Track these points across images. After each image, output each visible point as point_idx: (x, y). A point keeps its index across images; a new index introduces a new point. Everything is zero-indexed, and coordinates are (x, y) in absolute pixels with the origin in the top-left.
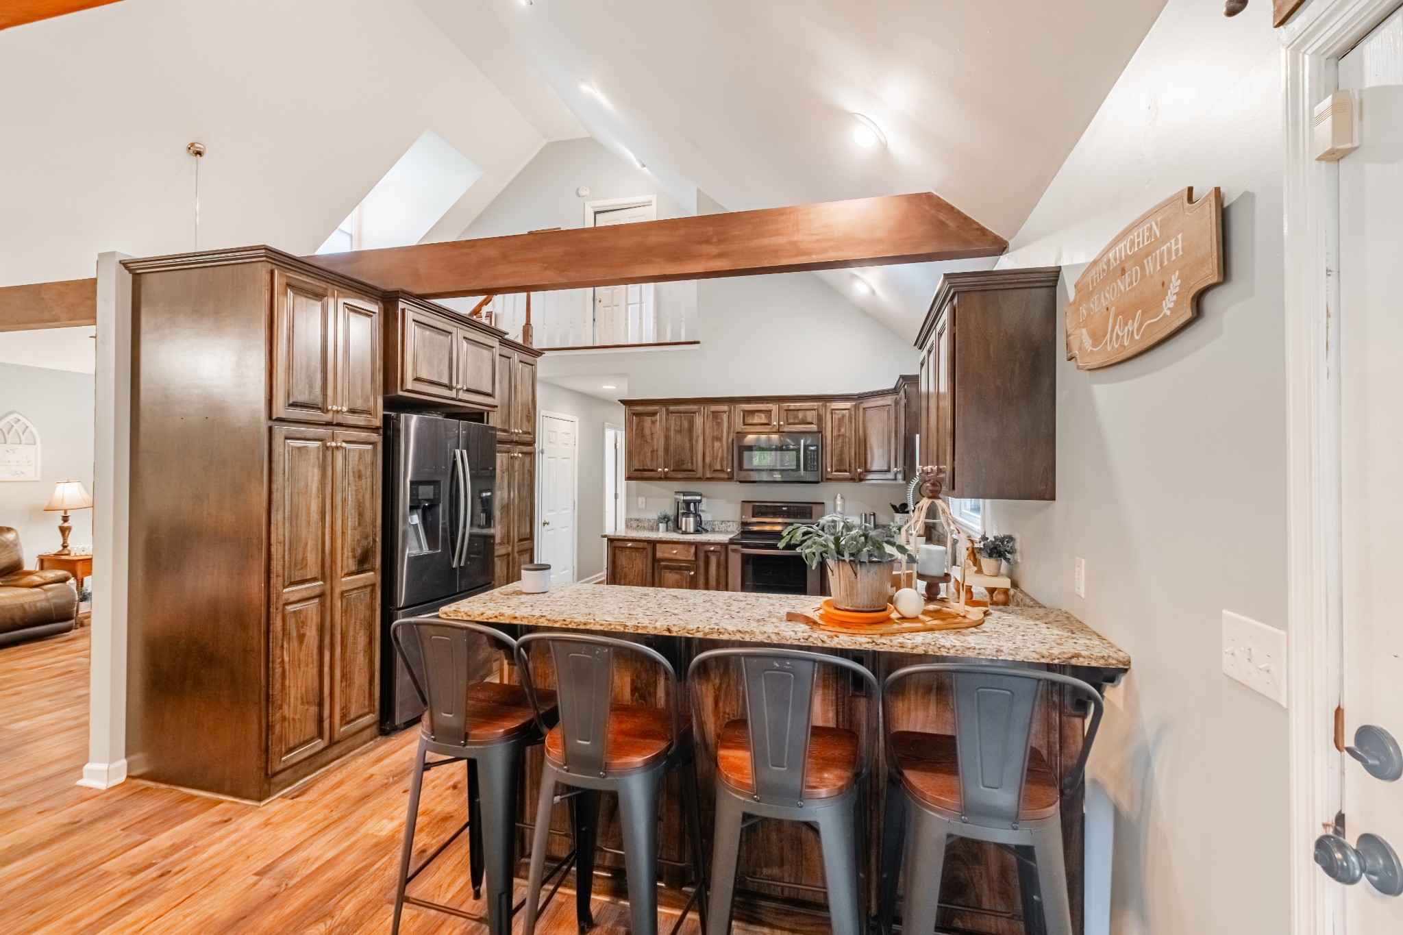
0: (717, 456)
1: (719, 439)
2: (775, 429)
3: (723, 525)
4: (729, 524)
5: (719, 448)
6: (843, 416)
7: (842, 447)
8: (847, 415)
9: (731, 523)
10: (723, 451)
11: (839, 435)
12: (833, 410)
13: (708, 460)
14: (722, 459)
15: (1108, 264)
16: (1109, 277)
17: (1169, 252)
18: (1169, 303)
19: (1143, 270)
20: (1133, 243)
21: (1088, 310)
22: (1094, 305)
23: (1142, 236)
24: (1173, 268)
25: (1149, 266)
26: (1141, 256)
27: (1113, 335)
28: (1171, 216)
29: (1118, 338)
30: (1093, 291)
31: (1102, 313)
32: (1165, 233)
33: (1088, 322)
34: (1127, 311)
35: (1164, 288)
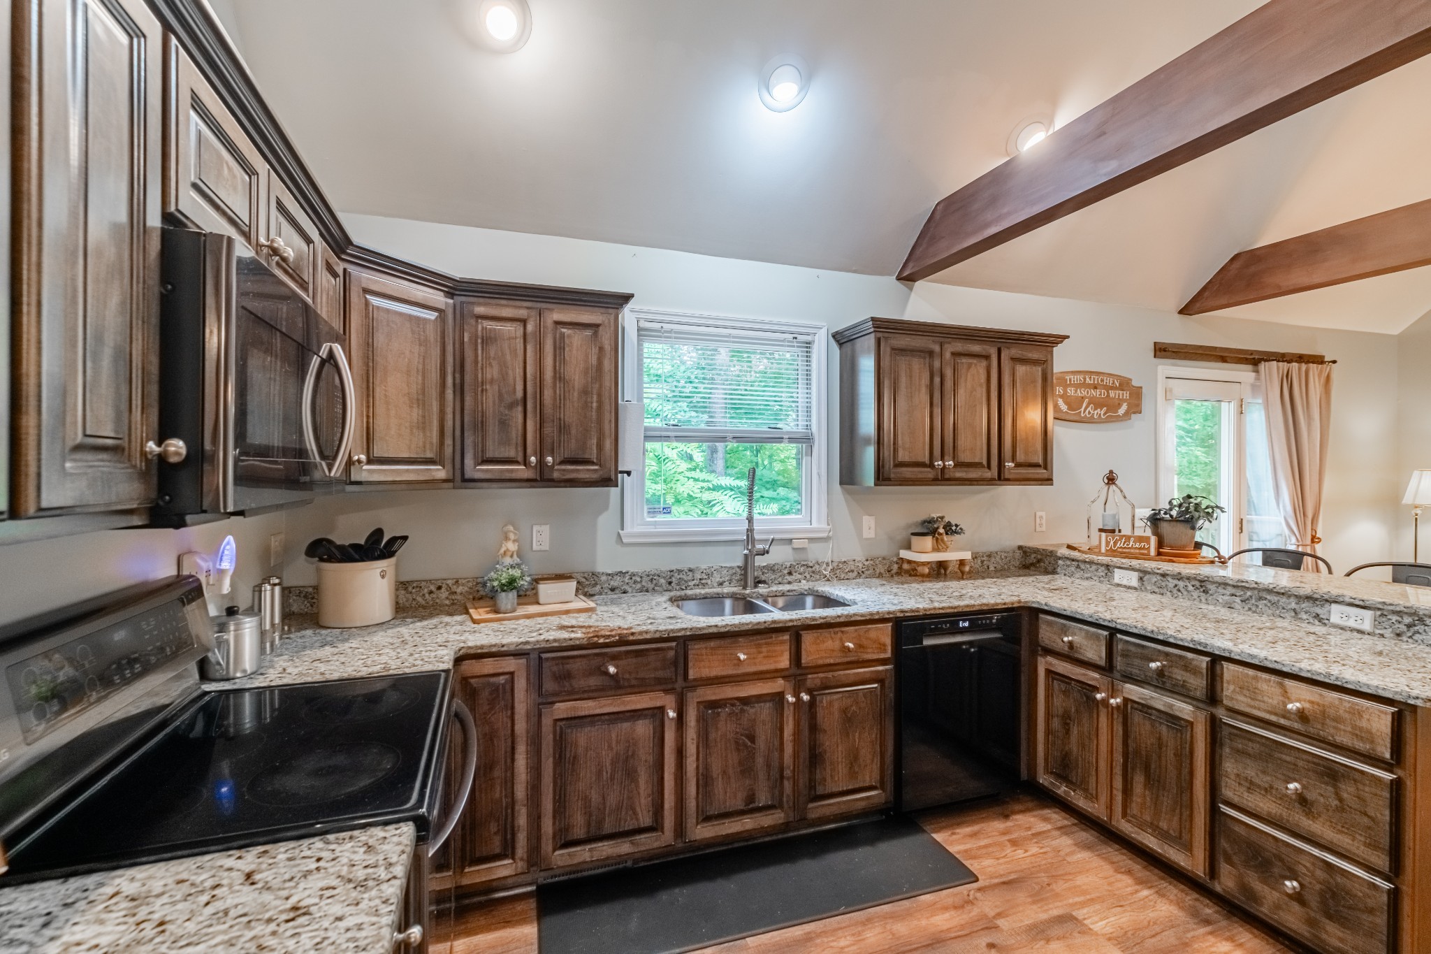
15: (1085, 379)
16: (1084, 385)
17: (1123, 394)
18: (1121, 411)
19: (1108, 393)
20: (1102, 381)
21: (1065, 391)
22: (1071, 391)
23: (1108, 381)
24: (1125, 401)
25: (1112, 394)
26: (1108, 388)
27: (1086, 410)
28: (1124, 384)
29: (1089, 413)
30: (1070, 385)
31: (1077, 397)
32: (1121, 388)
33: (1064, 397)
34: (1098, 404)
35: (1119, 406)
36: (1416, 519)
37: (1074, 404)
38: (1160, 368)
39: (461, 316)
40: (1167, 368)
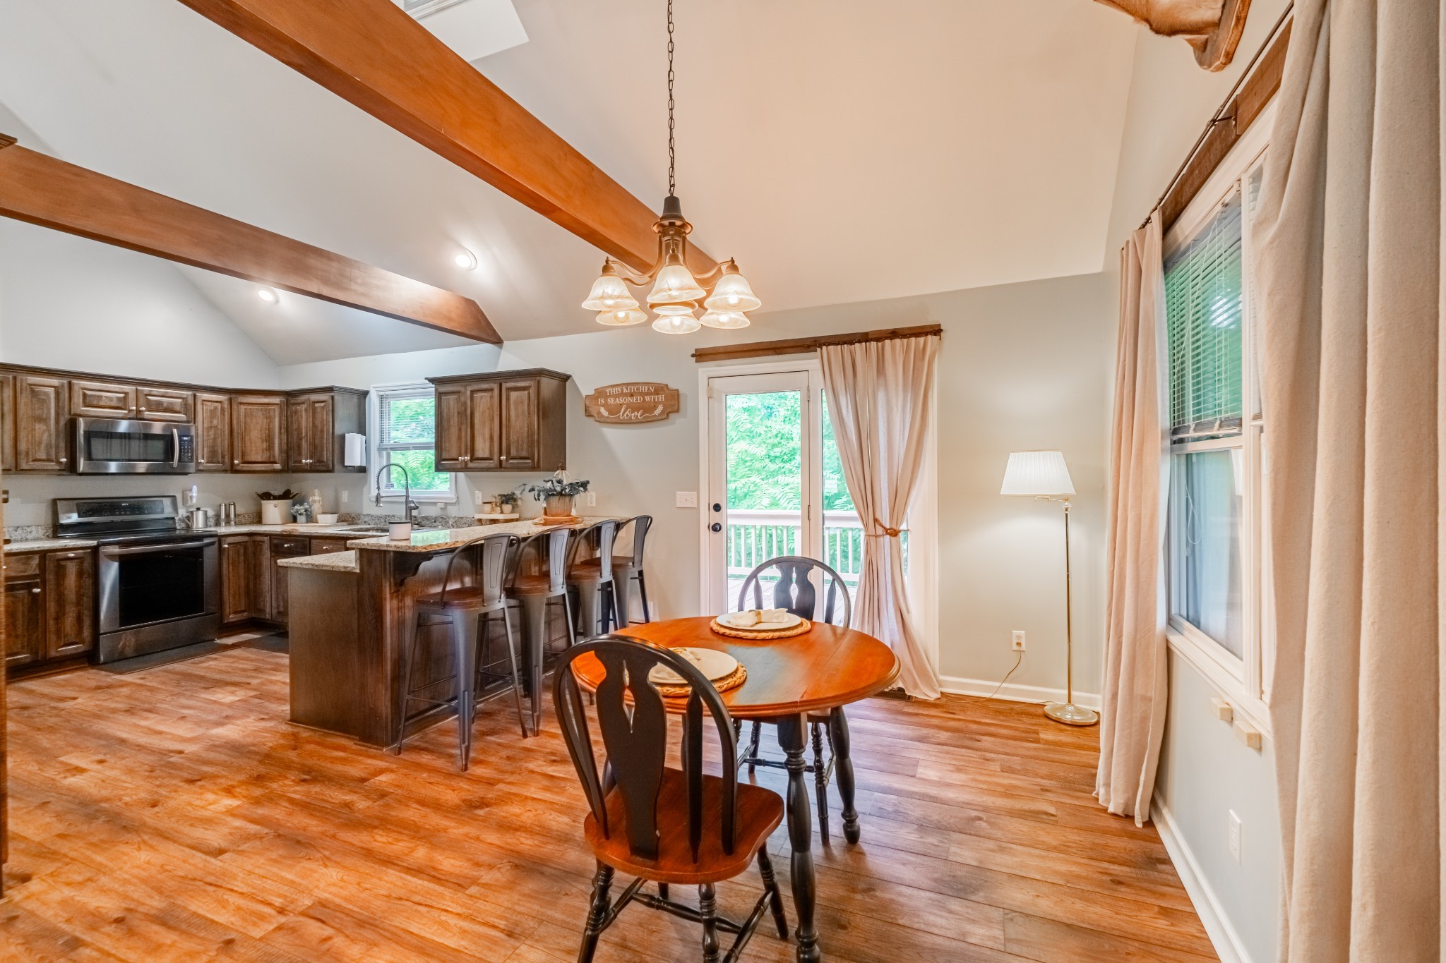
0: (40, 443)
1: (42, 420)
2: (132, 415)
3: (20, 531)
4: (29, 529)
5: (44, 431)
6: (216, 408)
7: (215, 438)
8: (219, 407)
9: (33, 528)
10: (50, 435)
11: (211, 427)
12: (204, 401)
13: (23, 446)
14: (49, 446)
15: (622, 390)
16: (622, 394)
17: (658, 398)
18: (657, 412)
19: (644, 398)
20: (638, 389)
21: (606, 401)
22: (611, 401)
23: (644, 389)
24: (660, 403)
25: (647, 398)
26: (643, 394)
27: (624, 414)
28: (659, 389)
29: (627, 415)
30: (610, 396)
31: (616, 405)
32: (657, 392)
33: (605, 405)
34: (634, 408)
35: (655, 407)
36: (1067, 515)
37: (614, 410)
38: (700, 370)
39: (288, 404)
40: (708, 369)
